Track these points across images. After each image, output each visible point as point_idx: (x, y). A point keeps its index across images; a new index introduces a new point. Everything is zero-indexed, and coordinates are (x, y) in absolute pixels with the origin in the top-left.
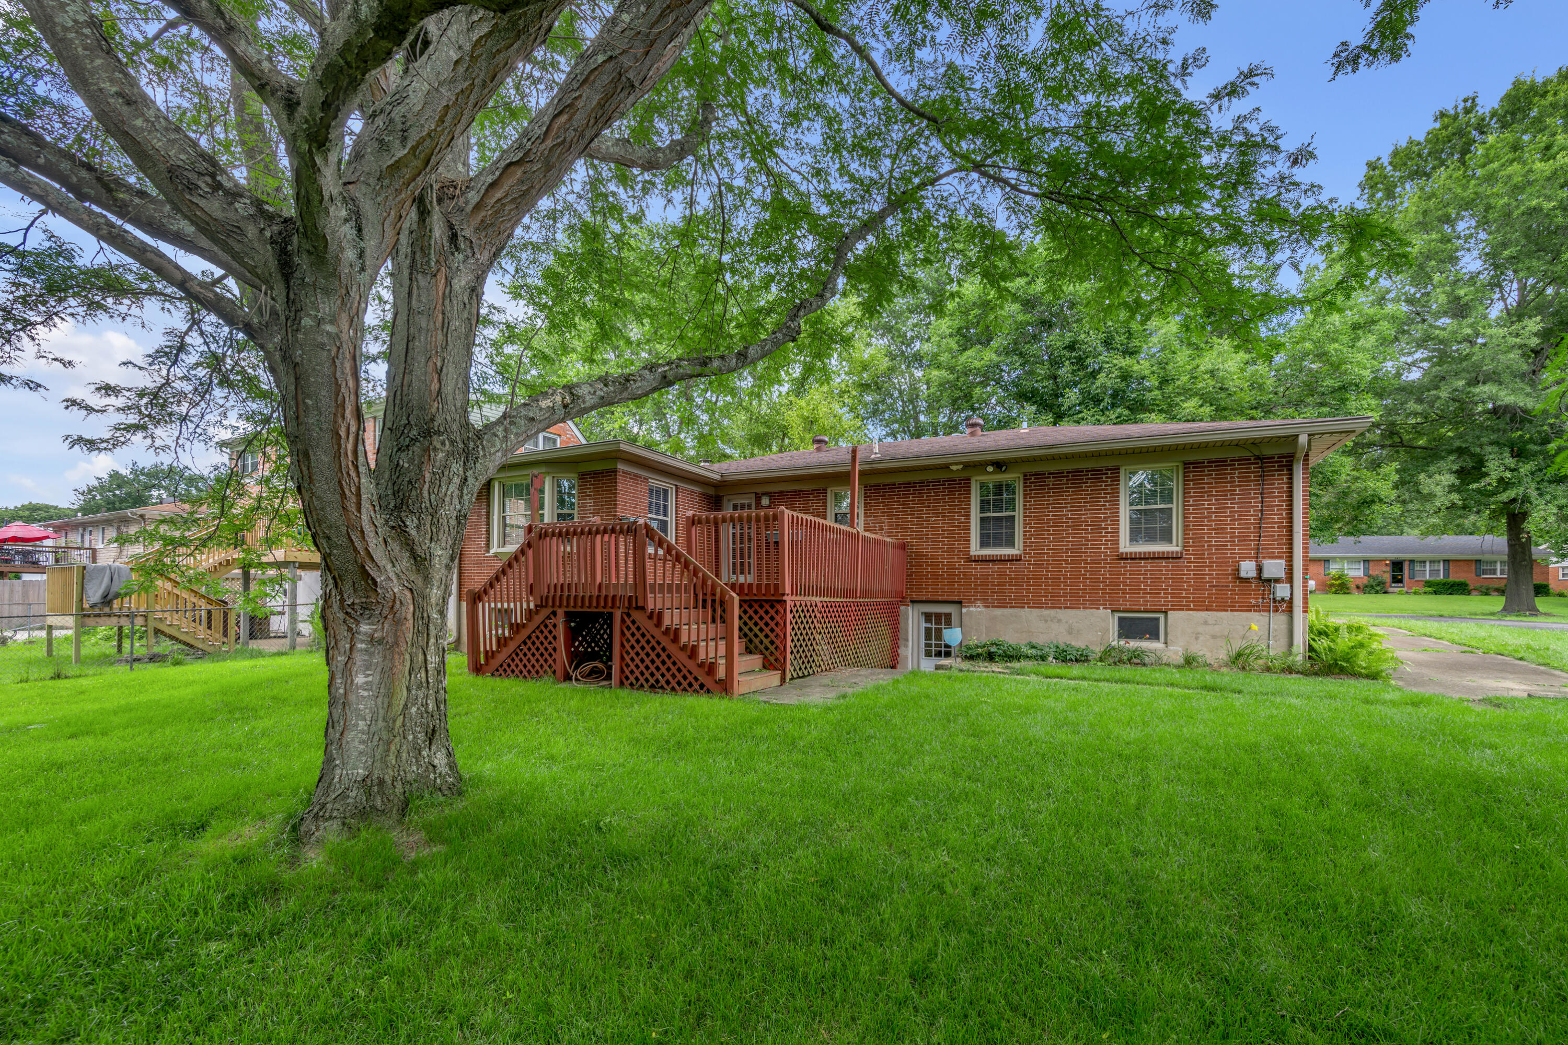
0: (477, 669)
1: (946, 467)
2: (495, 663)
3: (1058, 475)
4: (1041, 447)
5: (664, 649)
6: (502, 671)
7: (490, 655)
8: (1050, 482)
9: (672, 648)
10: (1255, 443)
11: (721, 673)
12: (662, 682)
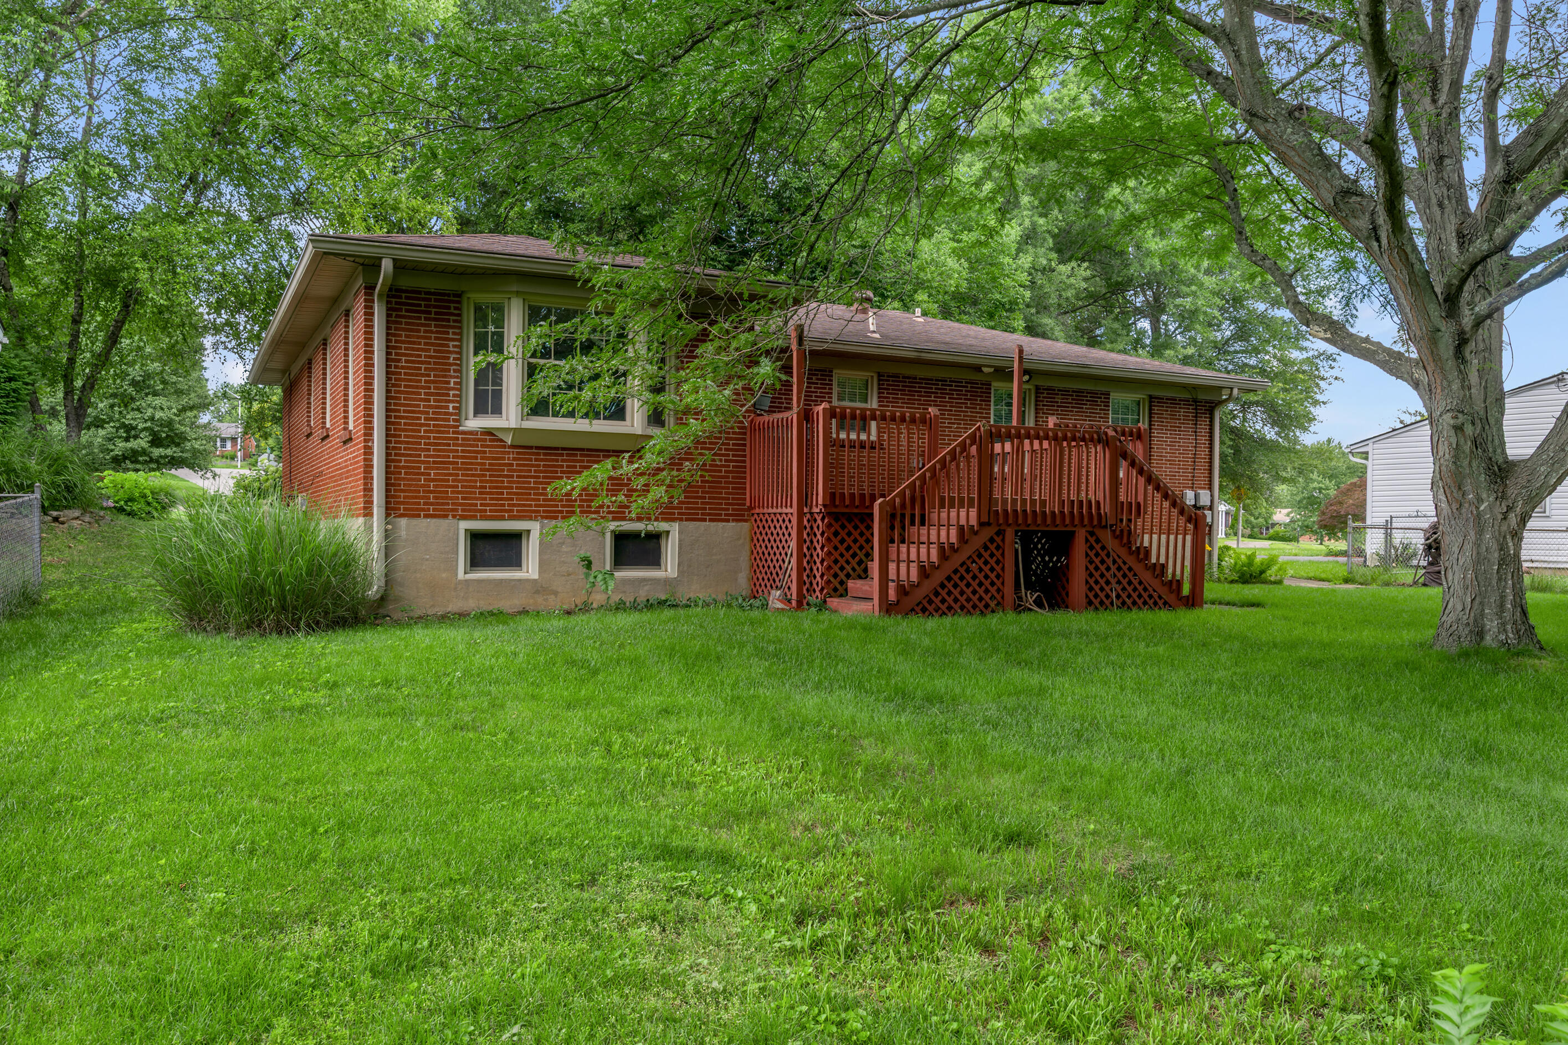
0: (888, 608)
1: (978, 369)
2: (910, 601)
3: (1065, 392)
4: (1078, 365)
5: (1130, 569)
6: (925, 608)
7: (903, 591)
8: (1058, 399)
9: (1138, 568)
10: (1195, 388)
11: (1186, 590)
12: (1129, 602)
